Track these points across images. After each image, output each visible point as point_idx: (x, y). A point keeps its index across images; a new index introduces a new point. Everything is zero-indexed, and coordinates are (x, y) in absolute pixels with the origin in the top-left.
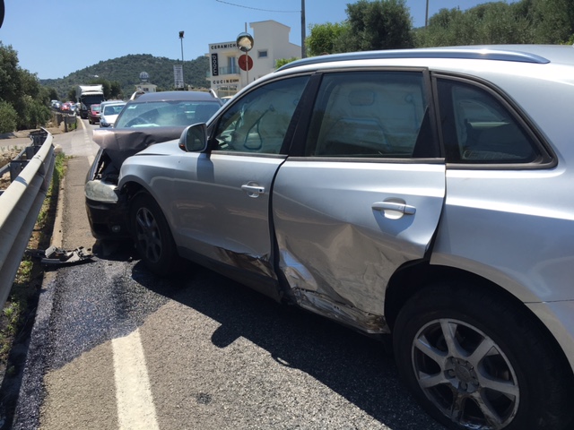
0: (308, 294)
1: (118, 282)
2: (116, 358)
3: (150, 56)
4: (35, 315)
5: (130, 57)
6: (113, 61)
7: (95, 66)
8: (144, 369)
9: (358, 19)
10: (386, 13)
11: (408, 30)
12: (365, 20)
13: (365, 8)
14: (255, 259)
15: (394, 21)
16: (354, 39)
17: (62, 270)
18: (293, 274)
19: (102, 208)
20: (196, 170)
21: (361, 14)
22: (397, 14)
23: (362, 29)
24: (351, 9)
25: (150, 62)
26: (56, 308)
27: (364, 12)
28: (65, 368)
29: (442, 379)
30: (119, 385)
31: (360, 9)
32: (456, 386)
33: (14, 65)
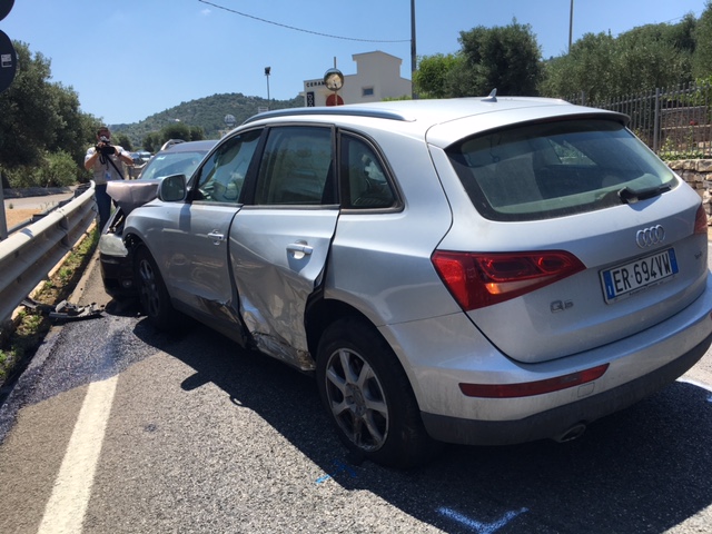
0: (263, 338)
1: (119, 335)
2: (87, 397)
3: (241, 95)
4: (29, 362)
5: (217, 97)
6: (197, 102)
7: (176, 108)
8: (109, 406)
9: (473, 50)
10: (505, 41)
11: (535, 60)
12: (482, 50)
13: (481, 36)
14: (222, 305)
15: (516, 51)
16: (468, 73)
17: (69, 324)
18: (250, 318)
19: (113, 262)
20: (178, 221)
21: (477, 43)
22: (519, 43)
23: (477, 61)
24: (465, 37)
25: (240, 102)
26: (51, 358)
27: (480, 41)
28: (39, 404)
29: (345, 406)
30: (81, 417)
31: (475, 37)
32: (354, 410)
33: (75, 109)
